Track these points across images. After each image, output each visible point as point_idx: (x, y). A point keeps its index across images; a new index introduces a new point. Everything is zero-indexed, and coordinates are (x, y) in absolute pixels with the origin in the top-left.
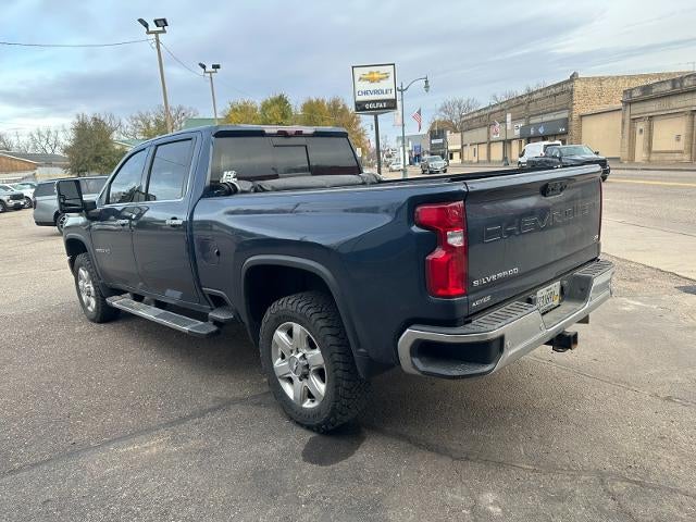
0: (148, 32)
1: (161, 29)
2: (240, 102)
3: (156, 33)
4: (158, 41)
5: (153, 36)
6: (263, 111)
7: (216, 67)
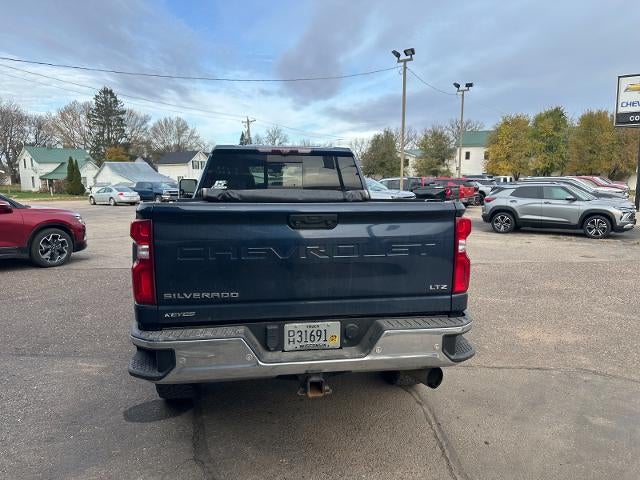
0: (399, 61)
1: (409, 57)
2: (514, 116)
3: (405, 61)
4: (405, 68)
5: (402, 64)
6: (535, 124)
7: (469, 85)
